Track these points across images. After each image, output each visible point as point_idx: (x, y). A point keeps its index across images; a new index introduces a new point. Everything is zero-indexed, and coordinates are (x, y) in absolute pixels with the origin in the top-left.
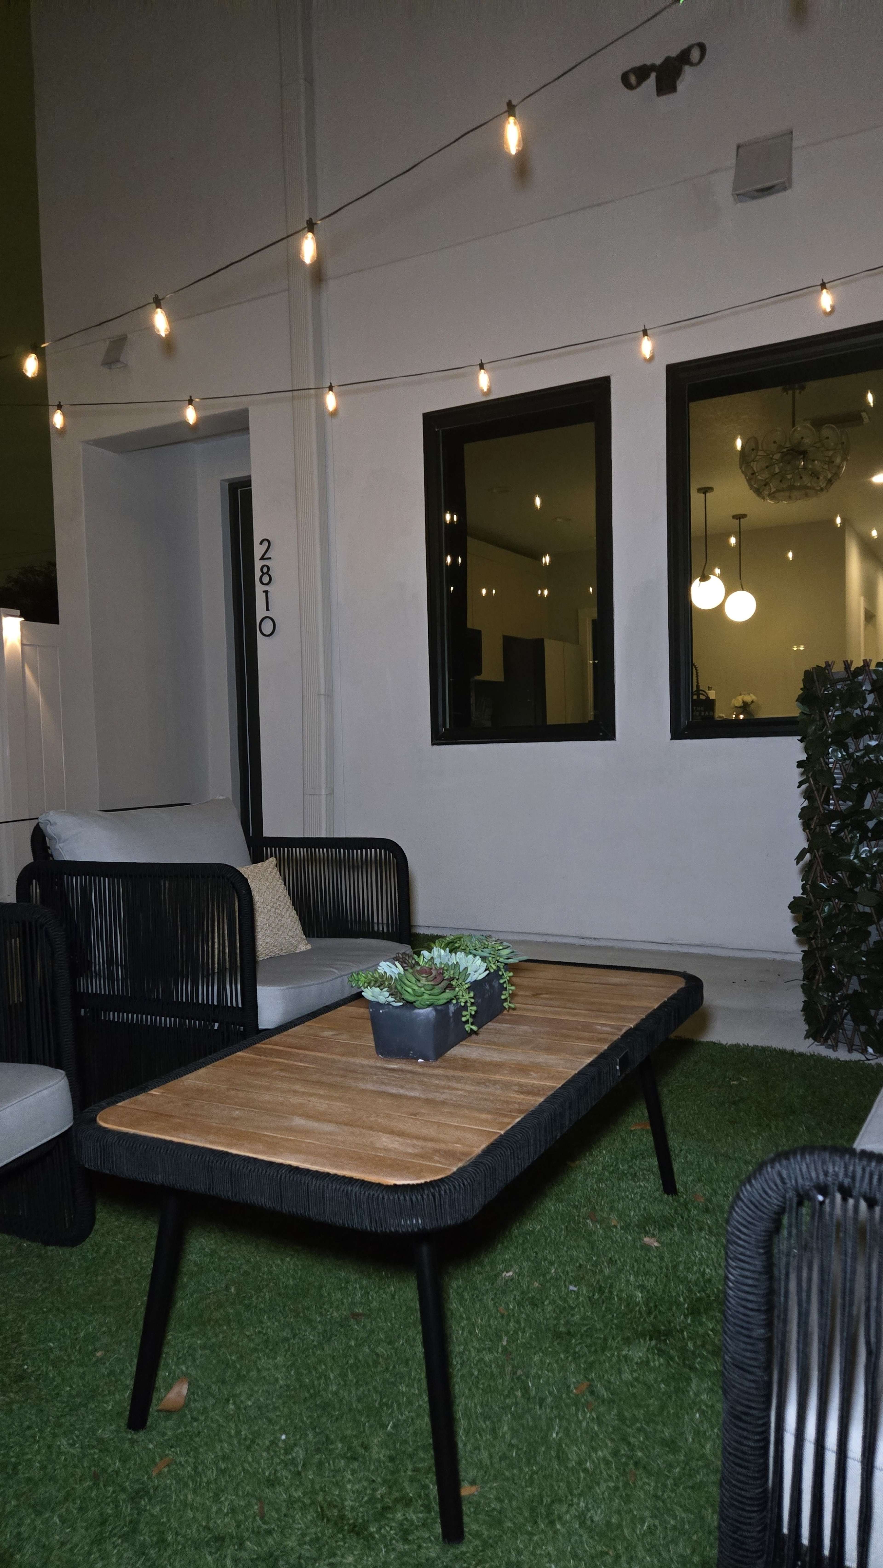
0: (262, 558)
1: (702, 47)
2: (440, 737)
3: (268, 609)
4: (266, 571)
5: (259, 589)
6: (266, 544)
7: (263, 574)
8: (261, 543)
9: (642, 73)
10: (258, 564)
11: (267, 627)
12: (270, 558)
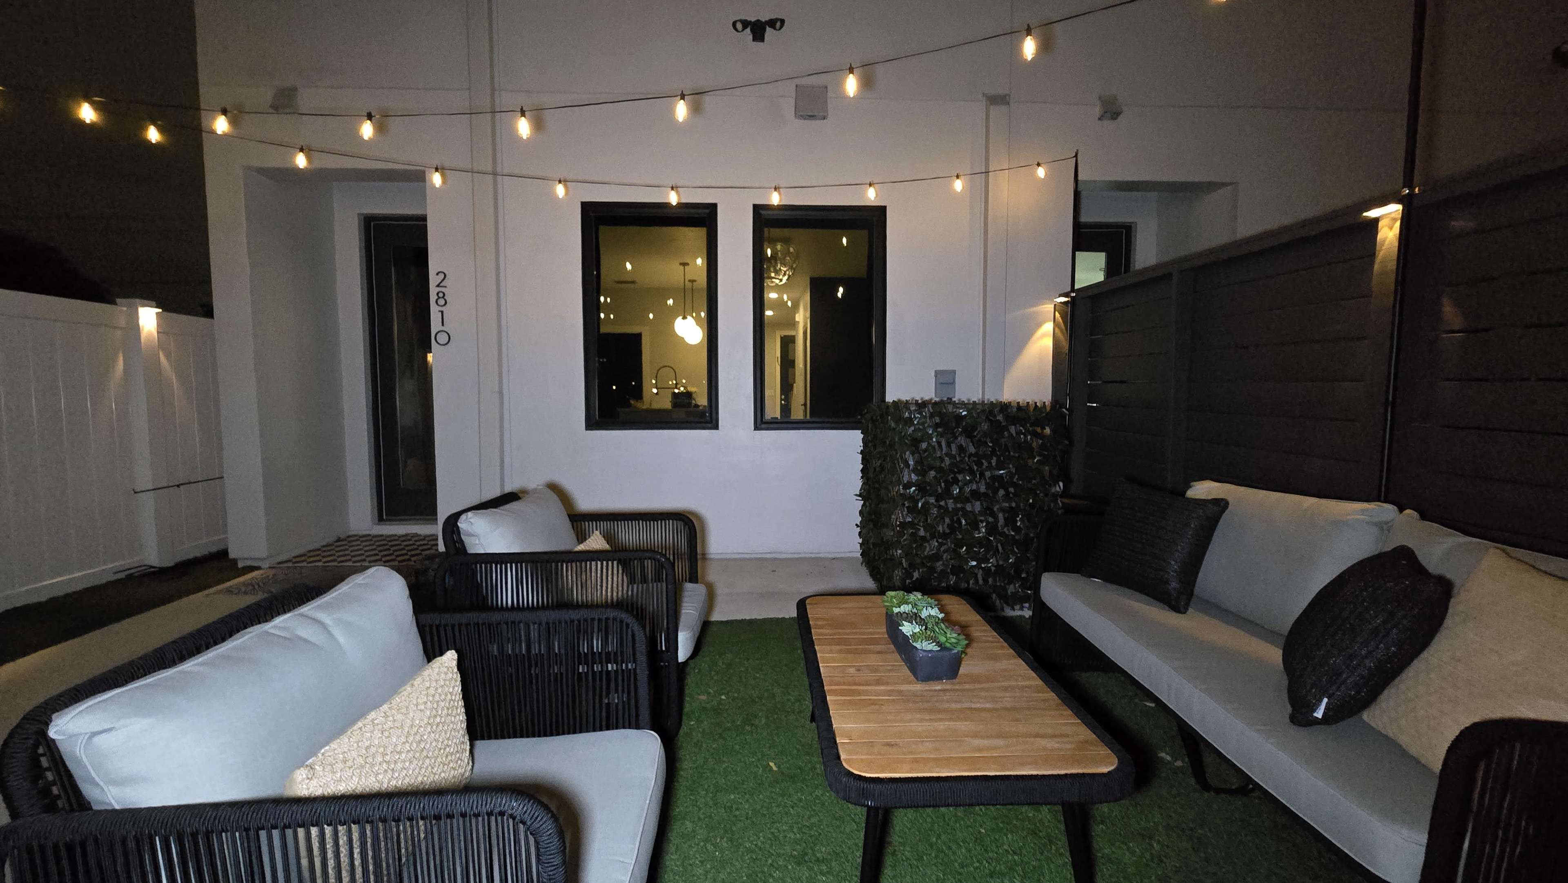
0: (438, 286)
1: (783, 22)
2: (591, 424)
3: (443, 325)
4: (441, 296)
5: (434, 310)
6: (442, 276)
7: (439, 298)
8: (437, 274)
9: (746, 24)
10: (433, 291)
11: (443, 338)
12: (445, 287)
